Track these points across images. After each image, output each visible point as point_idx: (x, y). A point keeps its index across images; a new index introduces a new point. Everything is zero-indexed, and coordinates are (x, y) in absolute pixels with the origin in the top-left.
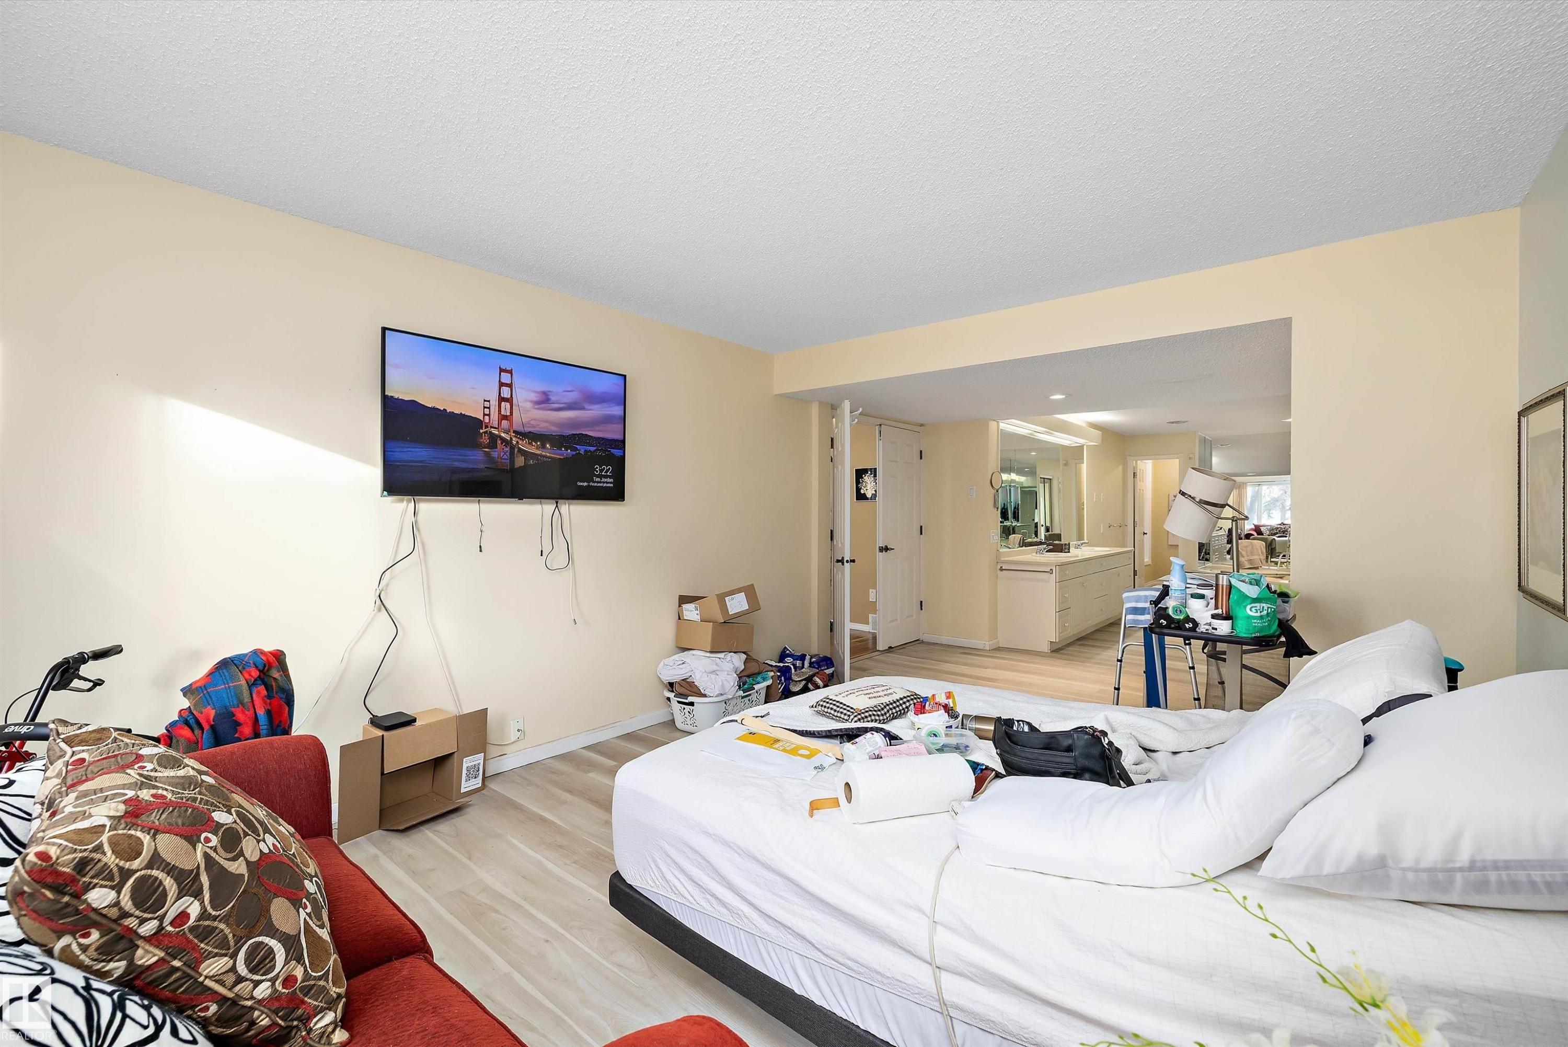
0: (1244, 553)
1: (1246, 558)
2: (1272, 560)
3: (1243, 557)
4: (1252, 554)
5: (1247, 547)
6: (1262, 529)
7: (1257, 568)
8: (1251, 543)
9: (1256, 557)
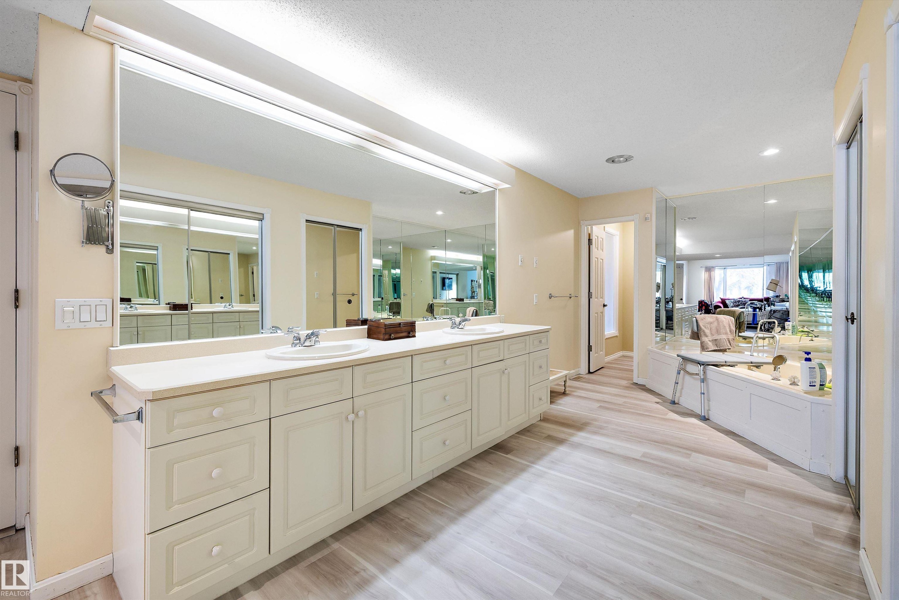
0: (707, 331)
1: (710, 338)
2: (740, 334)
3: (707, 336)
4: (718, 332)
5: (711, 323)
6: (727, 302)
7: (724, 351)
8: (717, 319)
9: (724, 337)
